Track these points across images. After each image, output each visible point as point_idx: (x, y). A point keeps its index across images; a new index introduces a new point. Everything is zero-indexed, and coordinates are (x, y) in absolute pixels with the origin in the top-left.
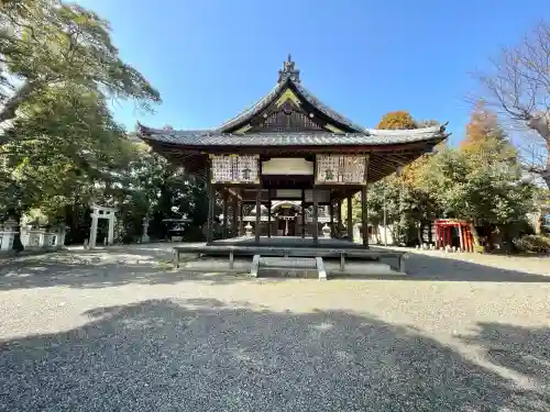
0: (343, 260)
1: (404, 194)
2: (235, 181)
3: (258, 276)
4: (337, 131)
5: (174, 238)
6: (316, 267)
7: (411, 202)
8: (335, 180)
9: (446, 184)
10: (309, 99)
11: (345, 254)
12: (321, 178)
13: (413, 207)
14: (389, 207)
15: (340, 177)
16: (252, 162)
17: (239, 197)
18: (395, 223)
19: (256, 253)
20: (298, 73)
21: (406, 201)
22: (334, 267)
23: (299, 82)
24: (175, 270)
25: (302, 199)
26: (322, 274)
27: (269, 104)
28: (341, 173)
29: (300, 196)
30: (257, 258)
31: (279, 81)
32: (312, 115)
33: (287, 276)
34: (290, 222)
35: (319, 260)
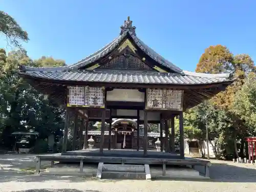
0: (164, 166)
1: (222, 115)
2: (86, 106)
3: (102, 178)
4: (162, 71)
5: (21, 150)
6: (144, 172)
7: (228, 122)
8: (160, 106)
9: (251, 108)
10: (142, 48)
11: (166, 162)
12: (150, 105)
13: (229, 126)
14: (211, 125)
15: (164, 105)
16: (100, 92)
17: (86, 115)
18: (216, 139)
19: (101, 161)
20: (134, 28)
21: (224, 120)
22: (157, 172)
23: (135, 35)
24: (37, 174)
25: (137, 117)
26: (148, 176)
27: (113, 50)
28: (164, 102)
29: (136, 115)
30: (101, 165)
31: (121, 34)
32: (144, 59)
33: (123, 177)
34: (128, 136)
35: (147, 166)
